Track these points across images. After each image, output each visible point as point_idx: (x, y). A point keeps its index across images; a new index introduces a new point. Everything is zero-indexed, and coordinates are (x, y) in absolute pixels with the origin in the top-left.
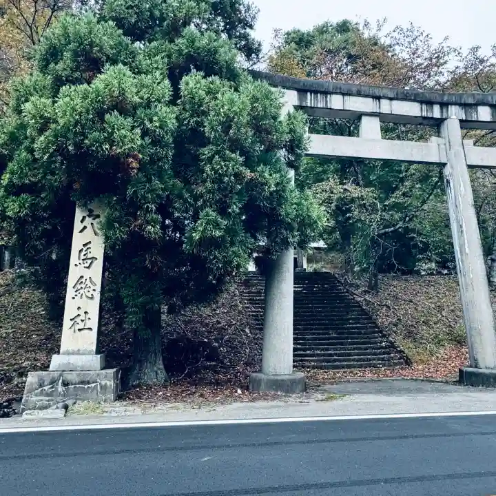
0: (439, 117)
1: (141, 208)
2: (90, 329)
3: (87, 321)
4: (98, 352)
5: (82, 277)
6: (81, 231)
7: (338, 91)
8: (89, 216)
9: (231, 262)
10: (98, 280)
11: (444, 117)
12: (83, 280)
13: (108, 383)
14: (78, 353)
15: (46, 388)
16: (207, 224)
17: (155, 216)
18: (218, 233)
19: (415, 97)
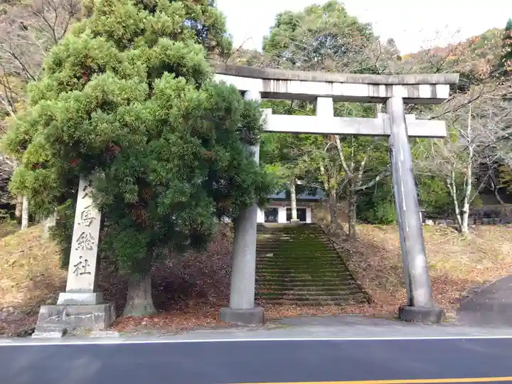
0: (384, 96)
1: (122, 180)
2: (89, 273)
3: (87, 267)
4: (94, 291)
5: (83, 233)
6: (83, 198)
7: (297, 78)
8: (90, 185)
9: (196, 220)
10: (96, 235)
11: (389, 96)
12: (84, 235)
13: (100, 314)
14: (79, 291)
15: (54, 317)
16: (175, 192)
17: (133, 186)
18: (184, 199)
19: (363, 80)
